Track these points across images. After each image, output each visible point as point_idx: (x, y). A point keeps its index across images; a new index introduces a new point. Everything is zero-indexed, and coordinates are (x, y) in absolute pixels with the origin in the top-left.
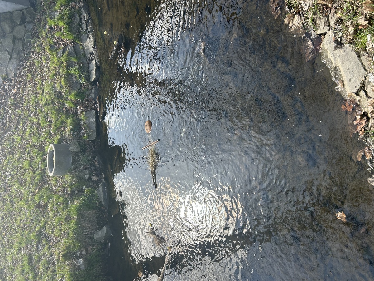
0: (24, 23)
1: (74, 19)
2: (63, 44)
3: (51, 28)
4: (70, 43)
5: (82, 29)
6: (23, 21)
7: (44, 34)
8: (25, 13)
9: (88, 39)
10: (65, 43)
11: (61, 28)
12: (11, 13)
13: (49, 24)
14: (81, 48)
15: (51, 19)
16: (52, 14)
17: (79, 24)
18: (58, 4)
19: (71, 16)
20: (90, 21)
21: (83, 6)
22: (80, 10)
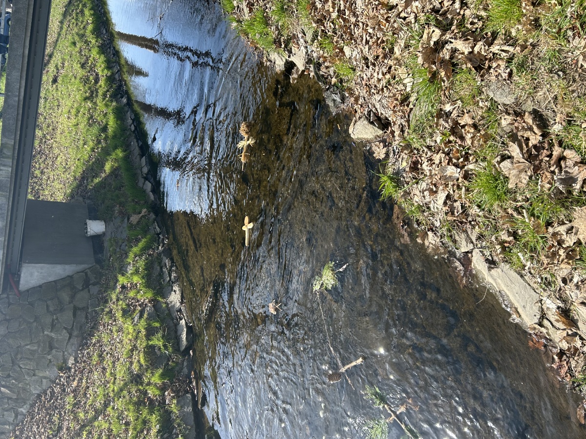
0: (87, 286)
1: (153, 269)
2: (140, 305)
3: (123, 287)
4: (149, 302)
5: (164, 281)
6: (87, 284)
7: (114, 297)
8: (89, 273)
9: (173, 293)
10: (143, 303)
11: (136, 284)
12: (71, 277)
13: (121, 283)
14: (164, 305)
15: (123, 275)
16: (124, 269)
17: (160, 274)
18: (131, 255)
19: (149, 267)
20: (174, 268)
21: (163, 252)
22: (160, 256)
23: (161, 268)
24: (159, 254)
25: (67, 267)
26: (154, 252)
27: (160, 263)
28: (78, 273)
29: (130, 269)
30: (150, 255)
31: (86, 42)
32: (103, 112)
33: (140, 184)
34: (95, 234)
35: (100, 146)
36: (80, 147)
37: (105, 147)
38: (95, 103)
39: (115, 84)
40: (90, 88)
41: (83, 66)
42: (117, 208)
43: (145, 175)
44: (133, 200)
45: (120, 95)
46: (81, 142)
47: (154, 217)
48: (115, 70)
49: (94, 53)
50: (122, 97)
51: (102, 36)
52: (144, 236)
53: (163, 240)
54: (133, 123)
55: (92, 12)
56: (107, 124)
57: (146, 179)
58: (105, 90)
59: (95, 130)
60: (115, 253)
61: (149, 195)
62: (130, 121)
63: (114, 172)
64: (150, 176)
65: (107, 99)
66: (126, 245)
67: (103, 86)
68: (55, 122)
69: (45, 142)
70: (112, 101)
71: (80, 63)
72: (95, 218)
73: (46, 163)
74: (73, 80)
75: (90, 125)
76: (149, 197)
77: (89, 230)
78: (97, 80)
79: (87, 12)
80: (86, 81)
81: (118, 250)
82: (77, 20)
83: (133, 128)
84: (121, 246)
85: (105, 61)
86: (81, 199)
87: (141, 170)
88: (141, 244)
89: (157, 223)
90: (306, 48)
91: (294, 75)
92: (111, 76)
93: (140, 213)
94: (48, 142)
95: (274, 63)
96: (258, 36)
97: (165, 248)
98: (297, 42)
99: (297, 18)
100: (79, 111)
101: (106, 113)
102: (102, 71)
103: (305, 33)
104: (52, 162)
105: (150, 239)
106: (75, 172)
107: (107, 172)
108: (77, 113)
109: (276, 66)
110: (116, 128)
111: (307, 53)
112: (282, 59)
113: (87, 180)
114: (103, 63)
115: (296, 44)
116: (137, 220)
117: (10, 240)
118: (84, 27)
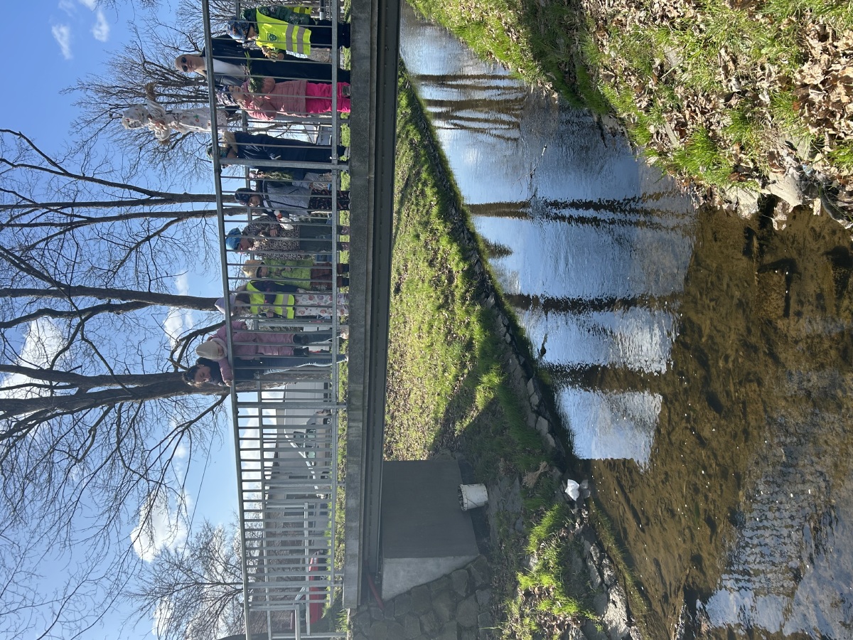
0: (473, 592)
1: (571, 562)
2: (559, 626)
3: (528, 594)
4: (574, 620)
5: (592, 583)
6: (472, 589)
7: (515, 609)
8: (473, 570)
9: (611, 605)
10: (563, 623)
11: (547, 589)
12: (447, 576)
13: (522, 587)
14: (599, 628)
15: (525, 573)
16: (525, 562)
17: (584, 572)
18: (533, 539)
19: (564, 559)
20: (606, 561)
21: (583, 532)
22: (580, 541)
23: (584, 561)
24: (577, 537)
25: (442, 561)
26: (568, 532)
27: (581, 552)
28: (457, 569)
29: (535, 564)
30: (562, 538)
31: (432, 231)
32: (464, 322)
33: (531, 423)
34: (474, 506)
35: (466, 371)
36: (439, 376)
37: (473, 372)
38: (452, 312)
39: (475, 280)
40: (443, 292)
41: (431, 264)
42: (501, 464)
43: (536, 408)
44: (524, 450)
45: (484, 294)
46: (440, 369)
47: (559, 473)
48: (474, 260)
49: (444, 242)
50: (487, 297)
51: (451, 218)
52: (549, 507)
53: (580, 511)
54: (508, 331)
55: (435, 190)
56: (472, 339)
57: (538, 413)
58: (462, 291)
59: (457, 349)
60: (508, 537)
61: (547, 439)
63: (491, 406)
64: (542, 408)
65: (467, 302)
66: (523, 523)
67: (460, 285)
68: (403, 345)
69: (393, 374)
70: (474, 305)
71: (427, 261)
72: (471, 482)
73: (397, 403)
74: (420, 284)
75: (449, 344)
76: (547, 442)
77: (465, 501)
78: (451, 279)
79: (429, 191)
80: (436, 283)
81: (511, 531)
82: (417, 205)
83: (508, 338)
84: (514, 525)
85: (459, 251)
86: (448, 452)
87: (529, 400)
88: (547, 521)
90: (799, 168)
91: (779, 219)
92: (468, 269)
93: (537, 469)
94: (397, 374)
95: (737, 203)
96: (703, 170)
97: (586, 525)
98: (780, 164)
99: (775, 126)
100: (432, 326)
101: (469, 323)
102: (456, 265)
103: (795, 145)
104: (405, 400)
105: (559, 511)
106: (436, 412)
107: (480, 408)
108: (430, 329)
109: (742, 208)
110: (485, 342)
111: (803, 177)
112: (751, 195)
113: (454, 423)
114: (456, 254)
115: (778, 168)
116: (534, 481)
117: (365, 525)
118: (427, 211)
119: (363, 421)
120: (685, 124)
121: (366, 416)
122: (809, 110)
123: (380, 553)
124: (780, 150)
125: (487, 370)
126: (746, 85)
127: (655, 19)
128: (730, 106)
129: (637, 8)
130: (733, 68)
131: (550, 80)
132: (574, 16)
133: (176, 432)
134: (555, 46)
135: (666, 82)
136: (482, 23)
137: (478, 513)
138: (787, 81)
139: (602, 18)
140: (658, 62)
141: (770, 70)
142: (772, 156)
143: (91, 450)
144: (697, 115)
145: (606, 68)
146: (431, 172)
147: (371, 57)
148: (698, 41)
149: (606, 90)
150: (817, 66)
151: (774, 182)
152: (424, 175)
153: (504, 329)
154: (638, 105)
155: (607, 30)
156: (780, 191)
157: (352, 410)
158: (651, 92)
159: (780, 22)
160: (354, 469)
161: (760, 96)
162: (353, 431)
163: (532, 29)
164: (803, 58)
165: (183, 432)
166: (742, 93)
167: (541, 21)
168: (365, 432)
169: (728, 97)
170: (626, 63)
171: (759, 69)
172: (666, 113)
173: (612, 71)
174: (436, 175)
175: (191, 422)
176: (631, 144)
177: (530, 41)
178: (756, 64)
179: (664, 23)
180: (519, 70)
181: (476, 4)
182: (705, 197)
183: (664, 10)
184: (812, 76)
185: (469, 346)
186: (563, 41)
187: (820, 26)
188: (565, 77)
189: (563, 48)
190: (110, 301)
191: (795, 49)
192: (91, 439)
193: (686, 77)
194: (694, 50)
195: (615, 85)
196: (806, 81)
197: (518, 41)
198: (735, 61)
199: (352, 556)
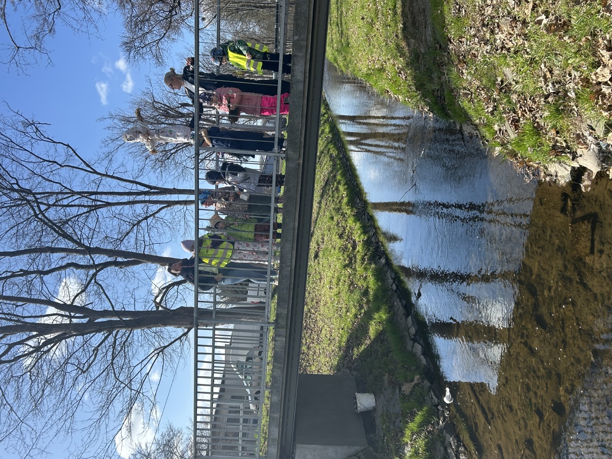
1: (436, 450)
8: (362, 457)
16: (401, 450)
18: (408, 433)
19: (430, 447)
20: (462, 449)
21: (445, 427)
22: (442, 434)
23: (446, 449)
24: (441, 431)
25: (339, 449)
26: (434, 428)
27: (443, 442)
28: (350, 456)
29: (409, 451)
30: (429, 432)
31: (342, 214)
32: (363, 276)
33: (409, 348)
34: (365, 410)
35: (363, 311)
36: (343, 315)
37: (368, 311)
38: (355, 269)
39: (372, 247)
40: (348, 256)
41: (341, 236)
42: (386, 377)
43: (413, 337)
44: (403, 366)
45: (378, 257)
46: (344, 310)
47: (429, 384)
48: (371, 233)
49: (350, 221)
50: (380, 258)
51: (356, 205)
52: (420, 409)
53: (443, 412)
54: (394, 282)
55: (346, 187)
56: (368, 287)
57: (414, 340)
58: (362, 254)
59: (356, 295)
60: (389, 431)
61: (420, 359)
62: (391, 281)
63: (380, 335)
64: (418, 337)
66: (401, 421)
67: (361, 251)
68: (318, 295)
69: (310, 316)
70: (370, 264)
71: (338, 235)
72: (363, 391)
73: (312, 337)
74: (333, 250)
75: (352, 292)
76: (420, 361)
77: (359, 405)
78: (354, 247)
79: (341, 188)
80: (344, 249)
81: (392, 427)
82: (333, 197)
83: (394, 287)
84: (394, 422)
85: (361, 227)
86: (348, 371)
87: (408, 331)
88: (418, 419)
89: (434, 392)
90: (598, 144)
91: (586, 183)
92: (367, 240)
93: (412, 381)
94: (313, 316)
95: (556, 176)
96: (531, 151)
97: (447, 422)
98: (584, 142)
99: (579, 115)
100: (340, 280)
101: (366, 277)
102: (359, 237)
103: (594, 127)
104: (318, 335)
105: (427, 411)
106: (340, 342)
107: (372, 337)
108: (338, 282)
109: (560, 178)
110: (377, 290)
111: (600, 150)
112: (565, 168)
113: (353, 350)
114: (359, 229)
115: (583, 145)
116: (410, 389)
117: (284, 416)
118: (340, 201)
119: (286, 337)
120: (518, 121)
121: (288, 333)
122: (602, 100)
123: (294, 441)
124: (584, 132)
125: (378, 310)
126: (559, 87)
127: (497, 50)
128: (548, 102)
129: (485, 44)
130: (550, 76)
131: (428, 104)
132: (444, 56)
133: (153, 354)
134: (431, 79)
135: (505, 92)
136: (382, 70)
137: (368, 415)
138: (586, 81)
139: (462, 55)
140: (499, 79)
141: (575, 75)
142: (578, 136)
143: (94, 363)
144: (526, 113)
145: (465, 88)
146: (343, 175)
147: (304, 82)
148: (527, 61)
149: (465, 104)
150: (606, 68)
151: (581, 156)
152: (339, 177)
153: (392, 281)
154: (486, 111)
155: (465, 62)
156: (585, 162)
157: (278, 328)
158: (495, 100)
159: (580, 40)
160: (278, 373)
161: (569, 94)
162: (278, 343)
163: (416, 70)
164: (597, 64)
165: (158, 353)
166: (557, 93)
167: (421, 63)
168: (287, 345)
169: (547, 97)
170: (478, 83)
171: (567, 76)
172: (505, 113)
173: (469, 90)
174: (347, 177)
175: (165, 347)
176: (483, 143)
177: (415, 78)
178: (565, 72)
179: (503, 52)
180: (407, 99)
181: (378, 57)
182: (534, 175)
183: (503, 43)
184: (603, 76)
185: (366, 293)
186: (436, 74)
187: (607, 40)
188: (437, 100)
189: (436, 79)
190: (116, 259)
191: (591, 59)
192: (93, 357)
193: (518, 87)
194: (523, 67)
195: (471, 100)
196: (599, 80)
197: (406, 79)
198: (551, 72)
199: (273, 440)
